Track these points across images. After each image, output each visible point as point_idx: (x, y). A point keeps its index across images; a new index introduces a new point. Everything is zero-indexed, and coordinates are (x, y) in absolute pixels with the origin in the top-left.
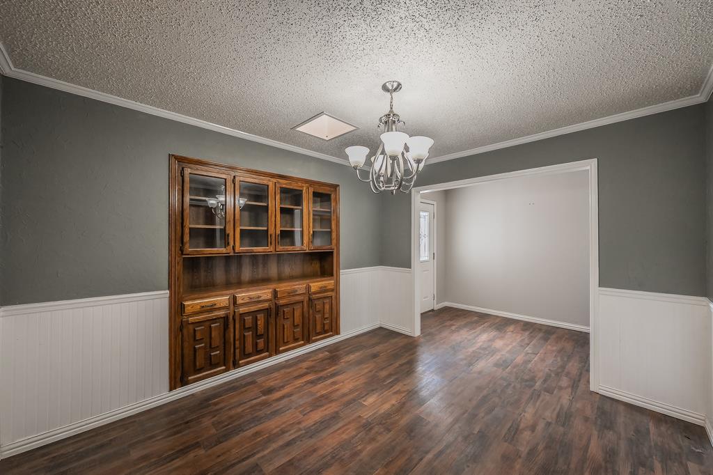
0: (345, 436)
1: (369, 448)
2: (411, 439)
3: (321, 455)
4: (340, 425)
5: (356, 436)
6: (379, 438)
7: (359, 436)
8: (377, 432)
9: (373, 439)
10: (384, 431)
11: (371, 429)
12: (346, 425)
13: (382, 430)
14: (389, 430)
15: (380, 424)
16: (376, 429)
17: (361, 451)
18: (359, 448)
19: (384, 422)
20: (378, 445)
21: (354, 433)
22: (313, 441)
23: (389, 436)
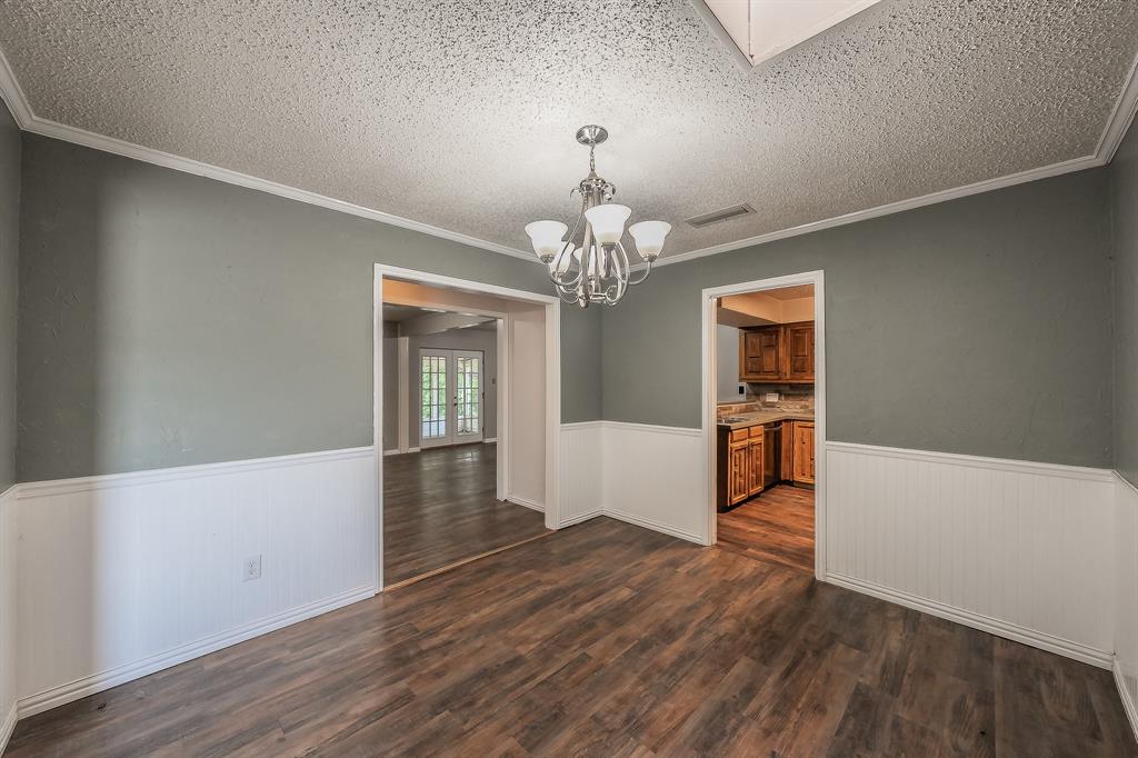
0: (670, 706)
1: (626, 688)
2: (561, 702)
3: (692, 676)
4: (688, 728)
5: (650, 708)
6: (612, 704)
7: (646, 708)
8: (616, 713)
9: (621, 701)
10: (604, 717)
11: (627, 721)
12: (676, 728)
13: (607, 719)
14: (594, 718)
15: (610, 732)
16: (619, 720)
17: (637, 684)
18: (641, 688)
19: (604, 737)
20: (614, 693)
21: (655, 712)
22: (718, 696)
23: (596, 708)
